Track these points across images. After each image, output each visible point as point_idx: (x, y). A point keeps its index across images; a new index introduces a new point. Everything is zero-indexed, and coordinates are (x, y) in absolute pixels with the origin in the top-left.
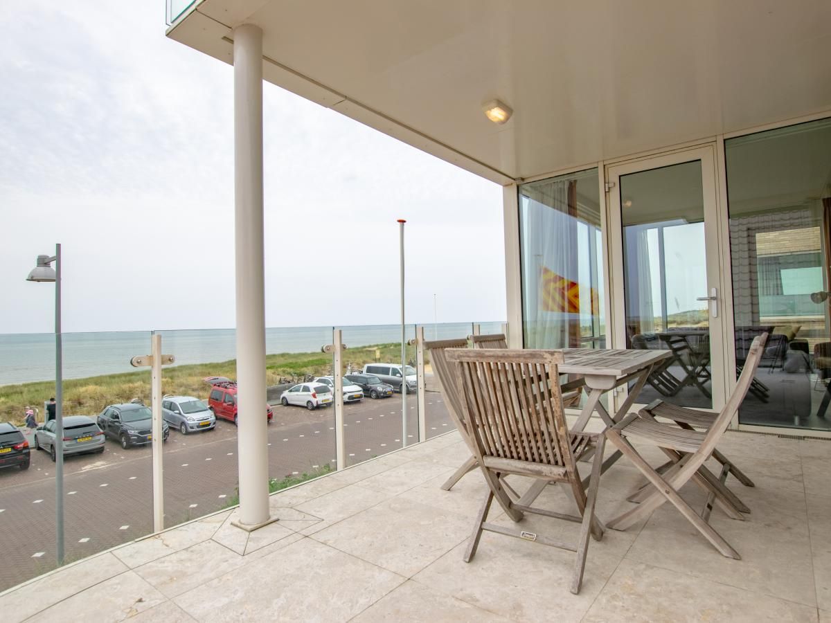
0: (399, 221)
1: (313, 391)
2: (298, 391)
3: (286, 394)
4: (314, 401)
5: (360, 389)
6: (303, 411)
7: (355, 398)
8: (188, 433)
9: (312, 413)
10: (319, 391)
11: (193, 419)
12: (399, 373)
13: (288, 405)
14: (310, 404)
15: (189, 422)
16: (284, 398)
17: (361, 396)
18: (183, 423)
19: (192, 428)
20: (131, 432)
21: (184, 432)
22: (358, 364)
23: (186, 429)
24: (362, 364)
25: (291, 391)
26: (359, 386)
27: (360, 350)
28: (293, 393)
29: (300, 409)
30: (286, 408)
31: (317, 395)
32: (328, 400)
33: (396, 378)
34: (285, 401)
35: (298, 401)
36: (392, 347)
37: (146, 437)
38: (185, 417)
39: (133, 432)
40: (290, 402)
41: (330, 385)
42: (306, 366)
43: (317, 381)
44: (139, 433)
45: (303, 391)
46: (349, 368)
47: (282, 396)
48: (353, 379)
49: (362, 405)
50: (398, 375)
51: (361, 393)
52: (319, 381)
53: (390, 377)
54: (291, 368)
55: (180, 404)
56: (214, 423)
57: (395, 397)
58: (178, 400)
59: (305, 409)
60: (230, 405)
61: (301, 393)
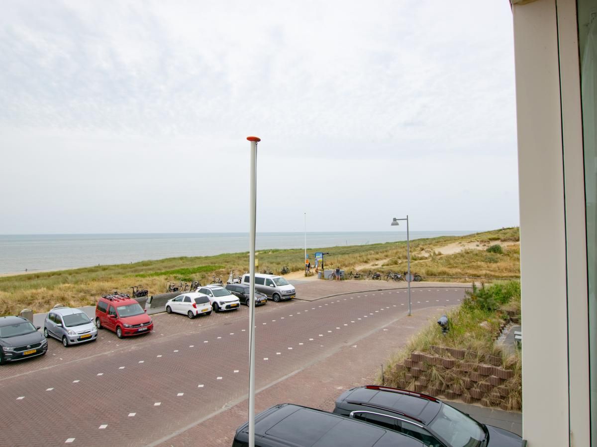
0: (250, 139)
1: (193, 302)
2: (181, 300)
3: (170, 303)
4: (194, 311)
5: (238, 298)
6: (184, 319)
7: (232, 307)
8: (68, 346)
9: (192, 322)
10: (200, 301)
11: (74, 332)
12: (272, 283)
13: (171, 312)
14: (190, 314)
15: (70, 336)
16: (168, 306)
17: (238, 305)
18: (64, 336)
19: (72, 341)
20: (7, 349)
21: (65, 345)
22: (240, 271)
23: (67, 342)
24: (243, 271)
25: (174, 300)
26: (237, 295)
27: (244, 255)
28: (176, 303)
29: (182, 317)
30: (169, 315)
31: (197, 305)
32: (207, 309)
33: (270, 287)
34: (169, 309)
35: (181, 310)
36: (270, 253)
37: (22, 353)
38: (66, 330)
39: (8, 348)
40: (173, 310)
41: (211, 295)
42: (195, 273)
43: (199, 292)
44: (15, 350)
45: (185, 301)
46: (231, 275)
47: (167, 305)
48: (232, 289)
49: (238, 313)
50: (272, 285)
51: (238, 302)
52: (201, 291)
53: (264, 286)
54: (182, 274)
55: (63, 317)
56: (96, 335)
57: (268, 305)
58: (63, 312)
59: (186, 318)
60: (113, 317)
61: (183, 303)
